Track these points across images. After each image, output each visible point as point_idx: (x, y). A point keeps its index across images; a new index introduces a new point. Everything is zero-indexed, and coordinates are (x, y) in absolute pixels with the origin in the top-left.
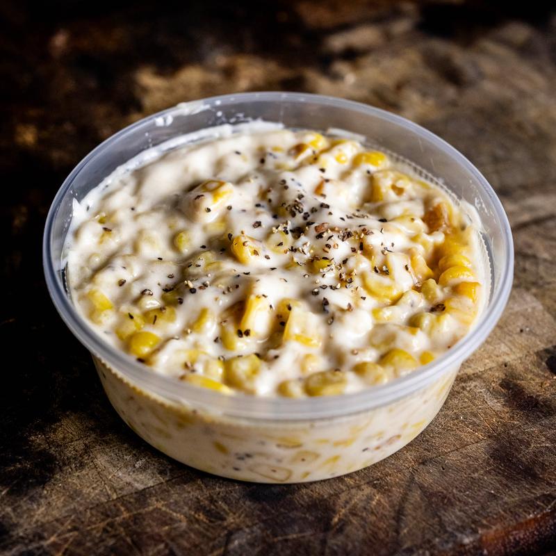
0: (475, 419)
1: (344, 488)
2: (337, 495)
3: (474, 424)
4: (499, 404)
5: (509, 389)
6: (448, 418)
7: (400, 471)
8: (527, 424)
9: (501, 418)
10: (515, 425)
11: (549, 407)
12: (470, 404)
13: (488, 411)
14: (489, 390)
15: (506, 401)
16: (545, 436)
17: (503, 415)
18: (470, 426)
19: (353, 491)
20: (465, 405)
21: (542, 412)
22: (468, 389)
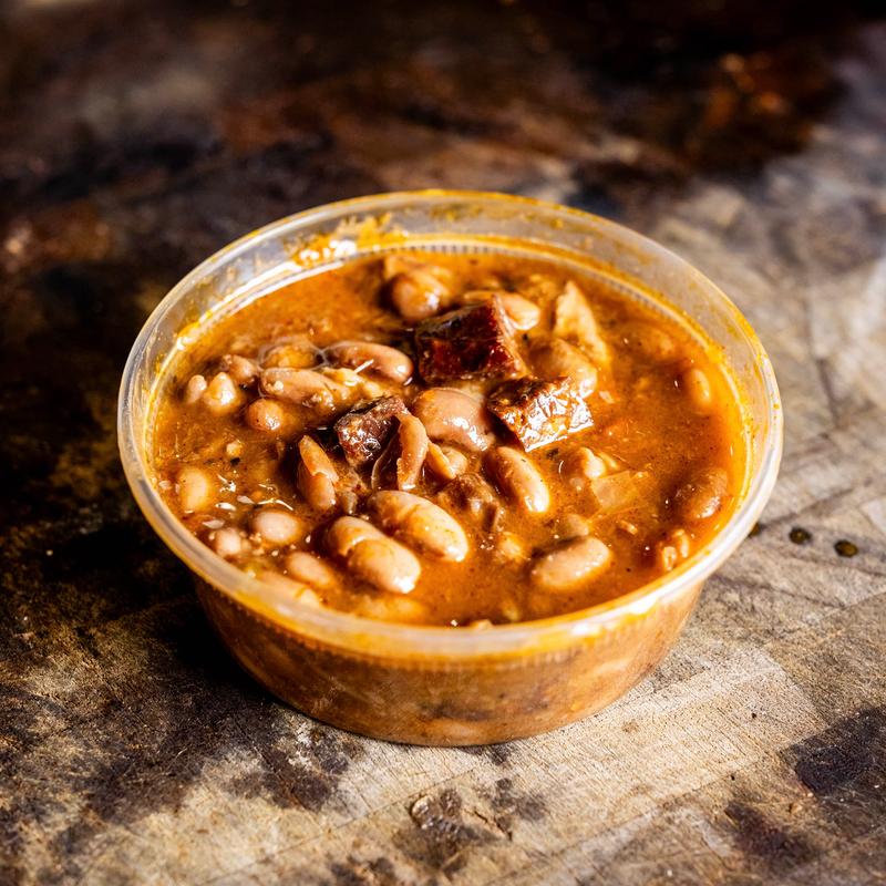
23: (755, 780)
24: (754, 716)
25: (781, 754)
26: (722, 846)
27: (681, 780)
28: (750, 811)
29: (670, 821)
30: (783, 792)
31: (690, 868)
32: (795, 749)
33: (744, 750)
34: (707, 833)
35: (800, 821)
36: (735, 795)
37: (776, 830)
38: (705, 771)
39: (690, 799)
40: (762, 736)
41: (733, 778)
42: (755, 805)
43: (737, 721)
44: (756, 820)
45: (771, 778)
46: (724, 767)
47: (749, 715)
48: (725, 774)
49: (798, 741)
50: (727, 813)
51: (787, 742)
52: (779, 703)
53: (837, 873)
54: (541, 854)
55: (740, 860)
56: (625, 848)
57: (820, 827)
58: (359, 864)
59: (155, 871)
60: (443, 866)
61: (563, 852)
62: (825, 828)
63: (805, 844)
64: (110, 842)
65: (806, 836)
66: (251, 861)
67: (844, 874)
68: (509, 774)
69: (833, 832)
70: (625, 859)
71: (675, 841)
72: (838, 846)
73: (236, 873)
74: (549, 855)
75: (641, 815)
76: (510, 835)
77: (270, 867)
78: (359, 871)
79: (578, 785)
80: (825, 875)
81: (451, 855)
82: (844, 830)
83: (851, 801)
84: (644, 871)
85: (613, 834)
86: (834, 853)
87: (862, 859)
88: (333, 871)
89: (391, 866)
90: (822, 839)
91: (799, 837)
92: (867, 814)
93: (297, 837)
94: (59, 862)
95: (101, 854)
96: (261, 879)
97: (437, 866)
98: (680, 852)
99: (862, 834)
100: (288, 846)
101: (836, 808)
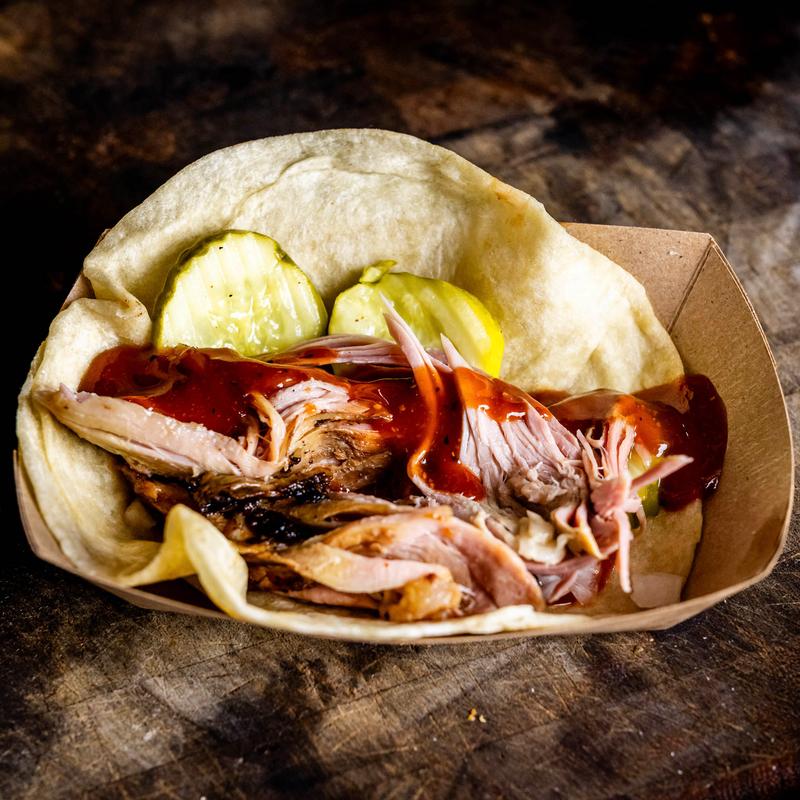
0: (548, 693)
1: (383, 777)
2: (373, 787)
3: (546, 699)
4: (579, 673)
5: (595, 653)
6: (516, 691)
7: (451, 757)
8: (609, 701)
9: (579, 692)
10: (594, 702)
11: (639, 679)
12: (545, 672)
13: (565, 681)
14: (570, 654)
15: (589, 670)
16: (628, 718)
17: (583, 688)
18: (541, 701)
19: (393, 782)
20: (539, 673)
21: (629, 685)
22: (545, 651)
53: (661, 701)
54: (438, 666)
55: (588, 685)
57: (654, 665)
58: (301, 663)
59: (150, 654)
60: (363, 670)
61: (455, 666)
62: (658, 667)
63: (640, 677)
64: (121, 629)
65: (642, 671)
66: (222, 653)
67: (666, 703)
69: (664, 670)
70: (500, 676)
71: (541, 666)
72: (665, 682)
73: (209, 661)
75: (519, 644)
77: (234, 659)
78: (300, 667)
80: (651, 703)
81: (370, 662)
82: (672, 668)
83: (682, 648)
84: (513, 687)
85: (495, 657)
86: (662, 686)
87: (682, 693)
88: (282, 666)
89: (324, 666)
90: (655, 675)
91: (637, 671)
92: (693, 659)
93: (258, 638)
94: (82, 641)
95: (113, 638)
96: (228, 667)
97: (358, 669)
98: (544, 675)
99: (686, 673)
100: (251, 644)
101: (670, 652)
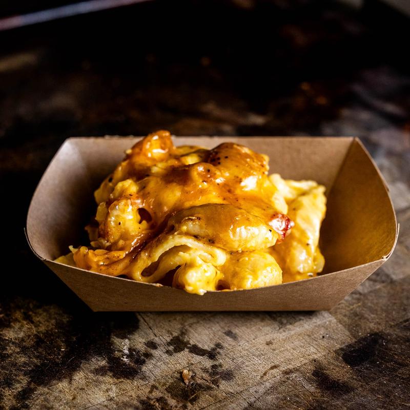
23: (325, 362)
24: (323, 337)
25: (336, 352)
26: (311, 388)
27: (292, 363)
28: (323, 374)
29: (288, 379)
30: (337, 366)
31: (298, 397)
32: (341, 349)
33: (319, 350)
34: (304, 383)
35: (345, 377)
36: (316, 368)
37: (335, 381)
38: (302, 359)
39: (297, 370)
40: (327, 345)
41: (315, 361)
42: (325, 371)
43: (316, 339)
44: (326, 377)
45: (332, 361)
46: (311, 357)
47: (321, 337)
48: (311, 360)
49: (343, 346)
50: (313, 374)
51: (338, 346)
52: (334, 332)
56: (269, 390)
68: (217, 363)
74: (235, 393)
76: (218, 386)
79: (247, 366)
